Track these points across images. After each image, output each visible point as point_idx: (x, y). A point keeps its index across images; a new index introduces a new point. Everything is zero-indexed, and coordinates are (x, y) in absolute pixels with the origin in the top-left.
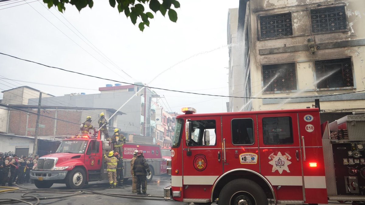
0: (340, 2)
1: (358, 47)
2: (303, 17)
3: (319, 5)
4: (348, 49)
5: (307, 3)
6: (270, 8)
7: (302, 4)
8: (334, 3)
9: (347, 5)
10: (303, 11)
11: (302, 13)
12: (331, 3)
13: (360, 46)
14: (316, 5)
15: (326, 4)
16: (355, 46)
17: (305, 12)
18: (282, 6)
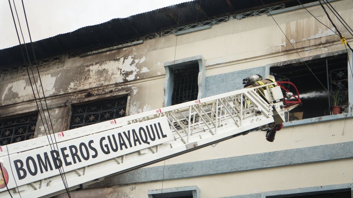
0: (123, 87)
1: (131, 186)
2: (57, 121)
3: (89, 95)
4: (114, 192)
5: (70, 91)
6: (10, 103)
7: (62, 93)
8: (113, 89)
9: (135, 92)
10: (60, 107)
11: (57, 111)
12: (110, 89)
13: (135, 183)
14: (84, 94)
15: (100, 92)
16: (127, 185)
17: (62, 109)
18: (28, 97)
